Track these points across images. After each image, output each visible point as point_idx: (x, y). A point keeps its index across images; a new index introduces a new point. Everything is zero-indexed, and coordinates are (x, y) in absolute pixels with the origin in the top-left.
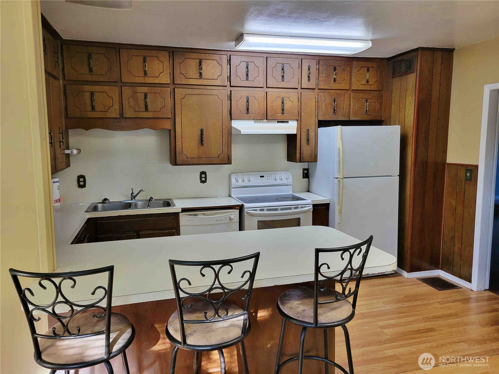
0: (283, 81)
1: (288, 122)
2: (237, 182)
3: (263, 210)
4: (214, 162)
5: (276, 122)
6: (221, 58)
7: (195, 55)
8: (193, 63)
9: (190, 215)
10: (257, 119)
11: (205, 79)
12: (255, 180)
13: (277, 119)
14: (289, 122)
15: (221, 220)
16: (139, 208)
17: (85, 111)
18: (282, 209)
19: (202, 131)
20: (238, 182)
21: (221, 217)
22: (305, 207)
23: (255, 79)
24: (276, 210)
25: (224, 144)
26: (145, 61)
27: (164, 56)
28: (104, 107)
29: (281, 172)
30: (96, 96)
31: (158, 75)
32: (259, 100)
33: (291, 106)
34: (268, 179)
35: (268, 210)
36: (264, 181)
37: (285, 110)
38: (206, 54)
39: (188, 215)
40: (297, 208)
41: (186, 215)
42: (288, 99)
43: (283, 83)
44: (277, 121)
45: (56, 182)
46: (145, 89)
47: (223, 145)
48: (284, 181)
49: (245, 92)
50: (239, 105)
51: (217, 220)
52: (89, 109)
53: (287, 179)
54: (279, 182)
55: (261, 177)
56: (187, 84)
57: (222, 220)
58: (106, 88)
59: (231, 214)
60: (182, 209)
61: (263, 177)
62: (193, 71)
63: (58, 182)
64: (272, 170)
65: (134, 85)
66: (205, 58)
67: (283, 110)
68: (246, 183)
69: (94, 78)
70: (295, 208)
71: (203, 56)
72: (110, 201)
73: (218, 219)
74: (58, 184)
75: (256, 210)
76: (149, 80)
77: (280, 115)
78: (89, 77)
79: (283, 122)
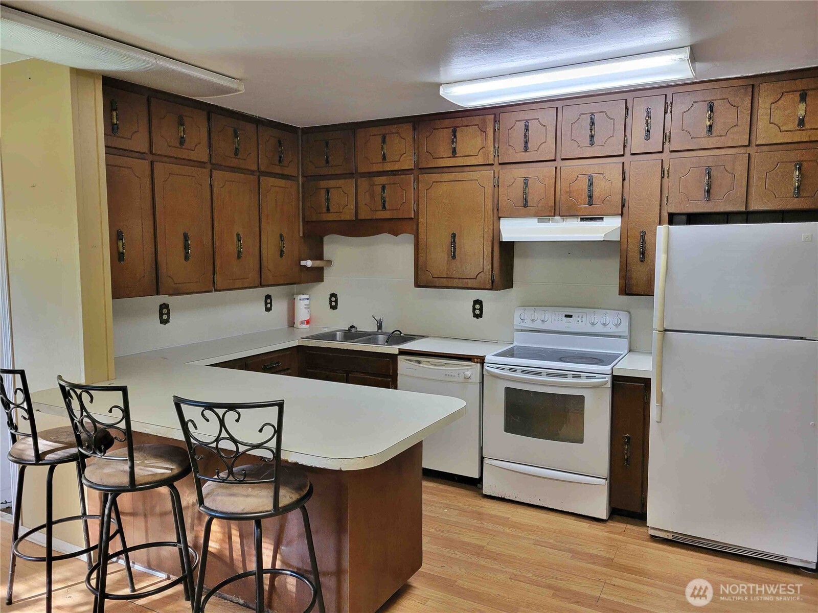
0: (592, 145)
1: (602, 219)
2: (523, 322)
3: (514, 371)
4: (470, 286)
5: (579, 219)
6: (484, 121)
7: (447, 122)
8: (445, 134)
9: (412, 361)
10: (542, 214)
11: (461, 156)
12: (554, 320)
13: (580, 213)
14: (604, 219)
15: (451, 376)
16: (380, 343)
17: (320, 213)
18: (549, 375)
19: (454, 236)
20: (525, 321)
21: (451, 371)
22: (594, 377)
23: (538, 148)
24: (539, 374)
25: (485, 256)
26: (384, 141)
27: (407, 131)
28: (339, 206)
29: (607, 311)
30: (333, 193)
31: (399, 157)
32: (546, 183)
33: (606, 188)
34: (578, 321)
35: (523, 372)
36: (572, 325)
37: (594, 197)
38: (463, 119)
39: (409, 360)
40: (579, 377)
41: (407, 360)
42: (601, 176)
43: (592, 148)
44: (581, 218)
45: (303, 299)
46: (383, 180)
47: (485, 259)
48: (611, 329)
49: (520, 172)
50: (511, 193)
51: (446, 375)
52: (325, 210)
53: (617, 325)
54: (599, 329)
55: (566, 316)
56: (436, 166)
57: (454, 376)
58: (341, 182)
59: (468, 370)
60: (400, 350)
61: (571, 316)
62: (443, 149)
63: (308, 299)
64: (591, 306)
65: (371, 175)
66: (461, 125)
67: (590, 197)
68: (538, 325)
69: (332, 171)
70: (574, 376)
71: (458, 121)
72: (358, 330)
73: (447, 373)
74: (307, 302)
75: (503, 369)
76: (388, 167)
77: (585, 208)
78: (325, 171)
79: (591, 219)
